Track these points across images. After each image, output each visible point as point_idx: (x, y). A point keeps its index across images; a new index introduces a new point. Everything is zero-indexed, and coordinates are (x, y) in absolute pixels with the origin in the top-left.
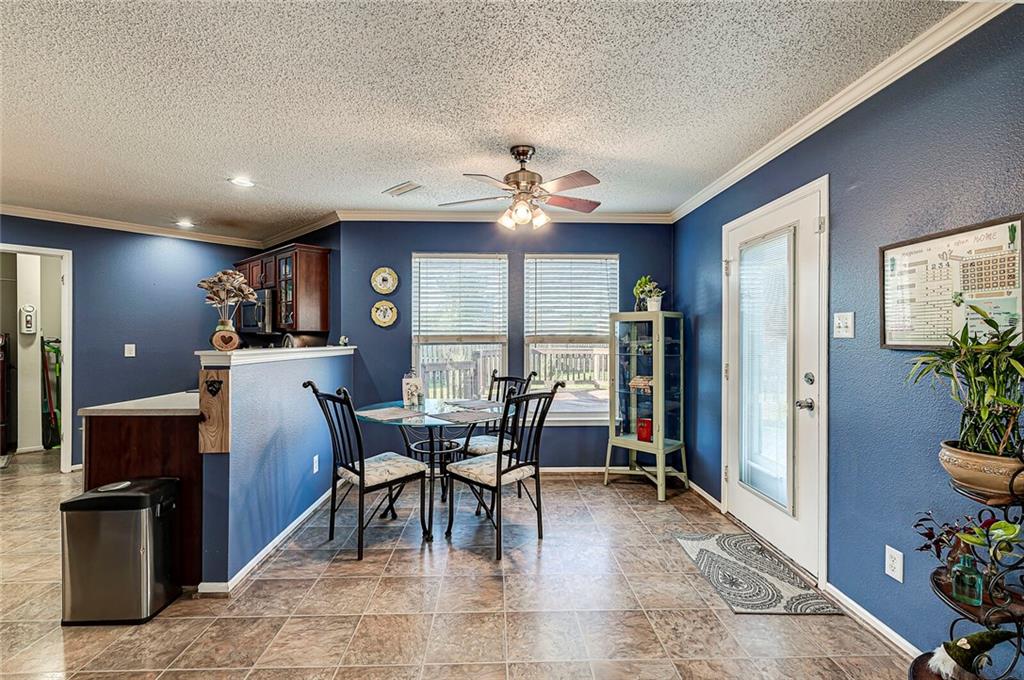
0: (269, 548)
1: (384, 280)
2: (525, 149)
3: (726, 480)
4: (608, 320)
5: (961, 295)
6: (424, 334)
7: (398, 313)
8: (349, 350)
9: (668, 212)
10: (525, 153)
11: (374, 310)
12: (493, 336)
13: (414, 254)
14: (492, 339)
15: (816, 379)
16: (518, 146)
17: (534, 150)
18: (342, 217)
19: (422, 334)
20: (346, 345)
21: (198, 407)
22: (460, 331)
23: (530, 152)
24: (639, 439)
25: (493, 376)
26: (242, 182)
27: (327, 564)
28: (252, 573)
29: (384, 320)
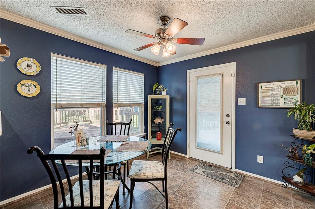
1: (28, 66)
3: (189, 147)
5: (283, 95)
6: (60, 102)
7: (41, 89)
9: (157, 62)
10: (165, 20)
11: (19, 85)
13: (52, 54)
15: (230, 115)
19: (58, 102)
24: (157, 140)
29: (29, 93)
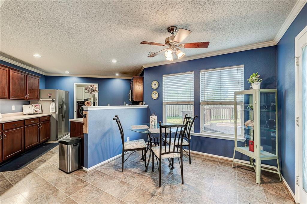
0: (106, 161)
1: (155, 85)
2: (172, 28)
4: (234, 95)
6: (167, 101)
7: (159, 94)
8: (146, 106)
10: (173, 30)
11: (152, 94)
12: (189, 102)
13: (163, 76)
14: (188, 103)
16: (169, 28)
17: (177, 28)
18: (145, 67)
19: (166, 101)
20: (144, 105)
21: (82, 121)
22: (177, 100)
23: (175, 29)
24: (249, 150)
25: (185, 117)
26: (114, 61)
27: (114, 170)
28: (97, 168)
29: (155, 97)
